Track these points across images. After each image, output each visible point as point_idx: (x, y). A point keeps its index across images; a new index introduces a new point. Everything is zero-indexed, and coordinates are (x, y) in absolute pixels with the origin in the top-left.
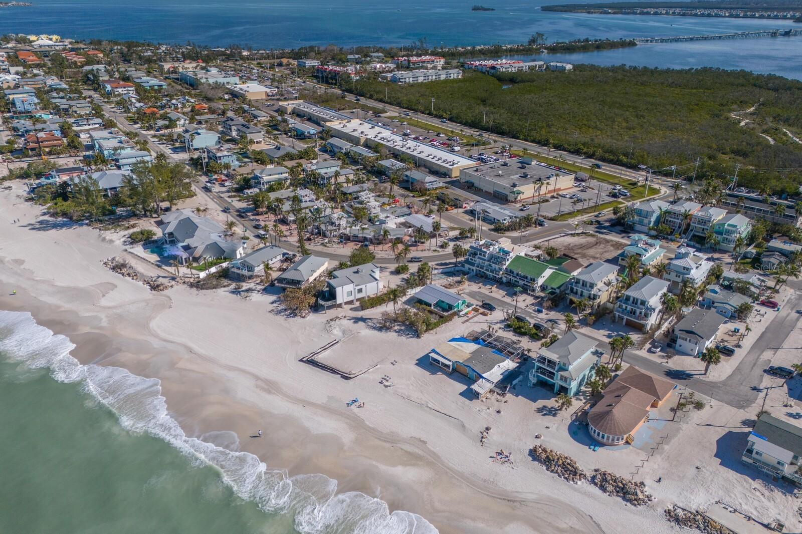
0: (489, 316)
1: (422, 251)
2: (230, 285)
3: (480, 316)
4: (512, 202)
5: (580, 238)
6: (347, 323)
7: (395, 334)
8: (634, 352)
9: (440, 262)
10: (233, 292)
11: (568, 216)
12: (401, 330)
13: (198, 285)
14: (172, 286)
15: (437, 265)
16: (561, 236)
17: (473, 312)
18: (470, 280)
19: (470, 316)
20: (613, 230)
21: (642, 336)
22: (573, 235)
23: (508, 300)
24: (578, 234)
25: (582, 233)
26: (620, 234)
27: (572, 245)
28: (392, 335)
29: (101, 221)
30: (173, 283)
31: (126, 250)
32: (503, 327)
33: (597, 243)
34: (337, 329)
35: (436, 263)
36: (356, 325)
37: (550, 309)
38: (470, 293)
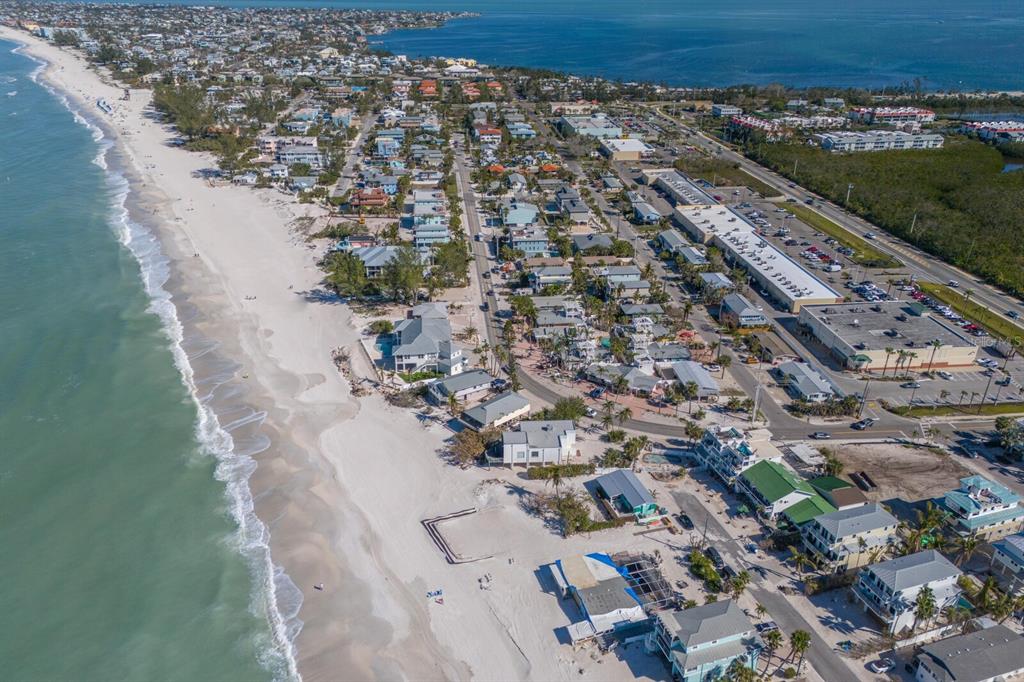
0: (677, 535)
1: (665, 415)
2: (422, 406)
3: (667, 531)
4: (851, 370)
5: (916, 451)
6: (501, 491)
7: (542, 523)
8: (844, 659)
9: (675, 438)
10: (419, 417)
11: (927, 411)
12: (553, 519)
13: (394, 399)
14: (370, 394)
15: (669, 441)
16: (886, 442)
17: (661, 523)
18: (693, 475)
19: (652, 527)
20: (986, 453)
21: (880, 638)
22: (906, 444)
23: (722, 519)
24: (916, 446)
25: (926, 445)
26: (991, 462)
27: (892, 460)
28: (539, 522)
29: (361, 301)
30: (374, 390)
31: (360, 341)
32: (682, 556)
33: (938, 467)
34: (486, 495)
35: (670, 437)
36: (509, 496)
37: (769, 551)
38: (679, 494)
